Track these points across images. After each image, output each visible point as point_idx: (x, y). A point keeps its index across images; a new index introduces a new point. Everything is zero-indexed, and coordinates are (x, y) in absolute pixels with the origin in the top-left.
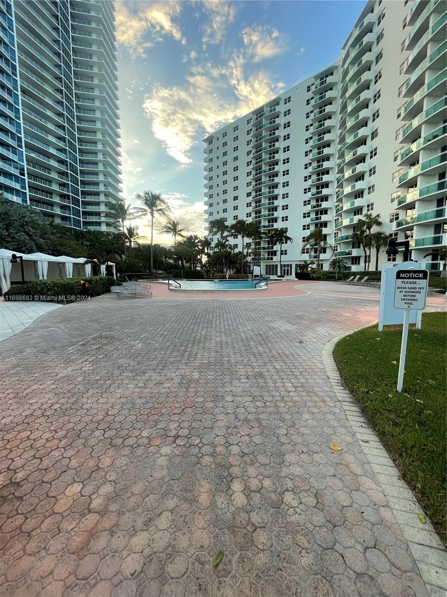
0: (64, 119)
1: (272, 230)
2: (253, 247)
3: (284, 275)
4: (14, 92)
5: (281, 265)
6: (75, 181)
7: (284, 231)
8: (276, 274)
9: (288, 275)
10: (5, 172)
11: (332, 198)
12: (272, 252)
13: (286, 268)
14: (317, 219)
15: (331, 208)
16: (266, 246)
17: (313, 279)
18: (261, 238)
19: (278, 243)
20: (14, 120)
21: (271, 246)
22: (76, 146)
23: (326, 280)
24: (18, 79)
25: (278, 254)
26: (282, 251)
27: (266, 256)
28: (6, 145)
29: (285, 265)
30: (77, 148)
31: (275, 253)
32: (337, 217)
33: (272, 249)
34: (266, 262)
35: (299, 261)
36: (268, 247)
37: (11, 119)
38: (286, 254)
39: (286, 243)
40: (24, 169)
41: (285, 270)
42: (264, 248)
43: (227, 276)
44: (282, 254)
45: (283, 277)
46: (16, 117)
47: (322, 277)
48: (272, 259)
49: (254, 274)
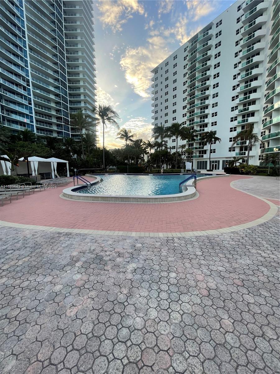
0: (58, 66)
1: (203, 133)
2: (187, 147)
3: (213, 169)
4: (24, 49)
5: (210, 162)
6: (66, 108)
7: (213, 134)
8: (206, 168)
9: (216, 169)
10: (19, 102)
11: (259, 102)
12: (203, 151)
13: (214, 164)
14: (244, 121)
15: (258, 110)
16: (198, 146)
17: (242, 173)
18: (194, 140)
19: (208, 144)
20: (24, 68)
21: (202, 146)
22: (66, 84)
23: (256, 175)
24: (27, 40)
25: (208, 152)
26: (211, 150)
27: (198, 154)
28: (19, 85)
29: (213, 162)
30: (67, 86)
31: (205, 152)
32: (265, 118)
33: (203, 148)
34: (198, 159)
35: (226, 158)
36: (200, 147)
37: (22, 67)
38: (214, 152)
39: (215, 143)
40: (31, 100)
41: (213, 165)
42: (196, 148)
43: (162, 171)
44: (212, 152)
45: (212, 171)
46: (25, 66)
47: (252, 172)
48: (202, 156)
49: (186, 169)
